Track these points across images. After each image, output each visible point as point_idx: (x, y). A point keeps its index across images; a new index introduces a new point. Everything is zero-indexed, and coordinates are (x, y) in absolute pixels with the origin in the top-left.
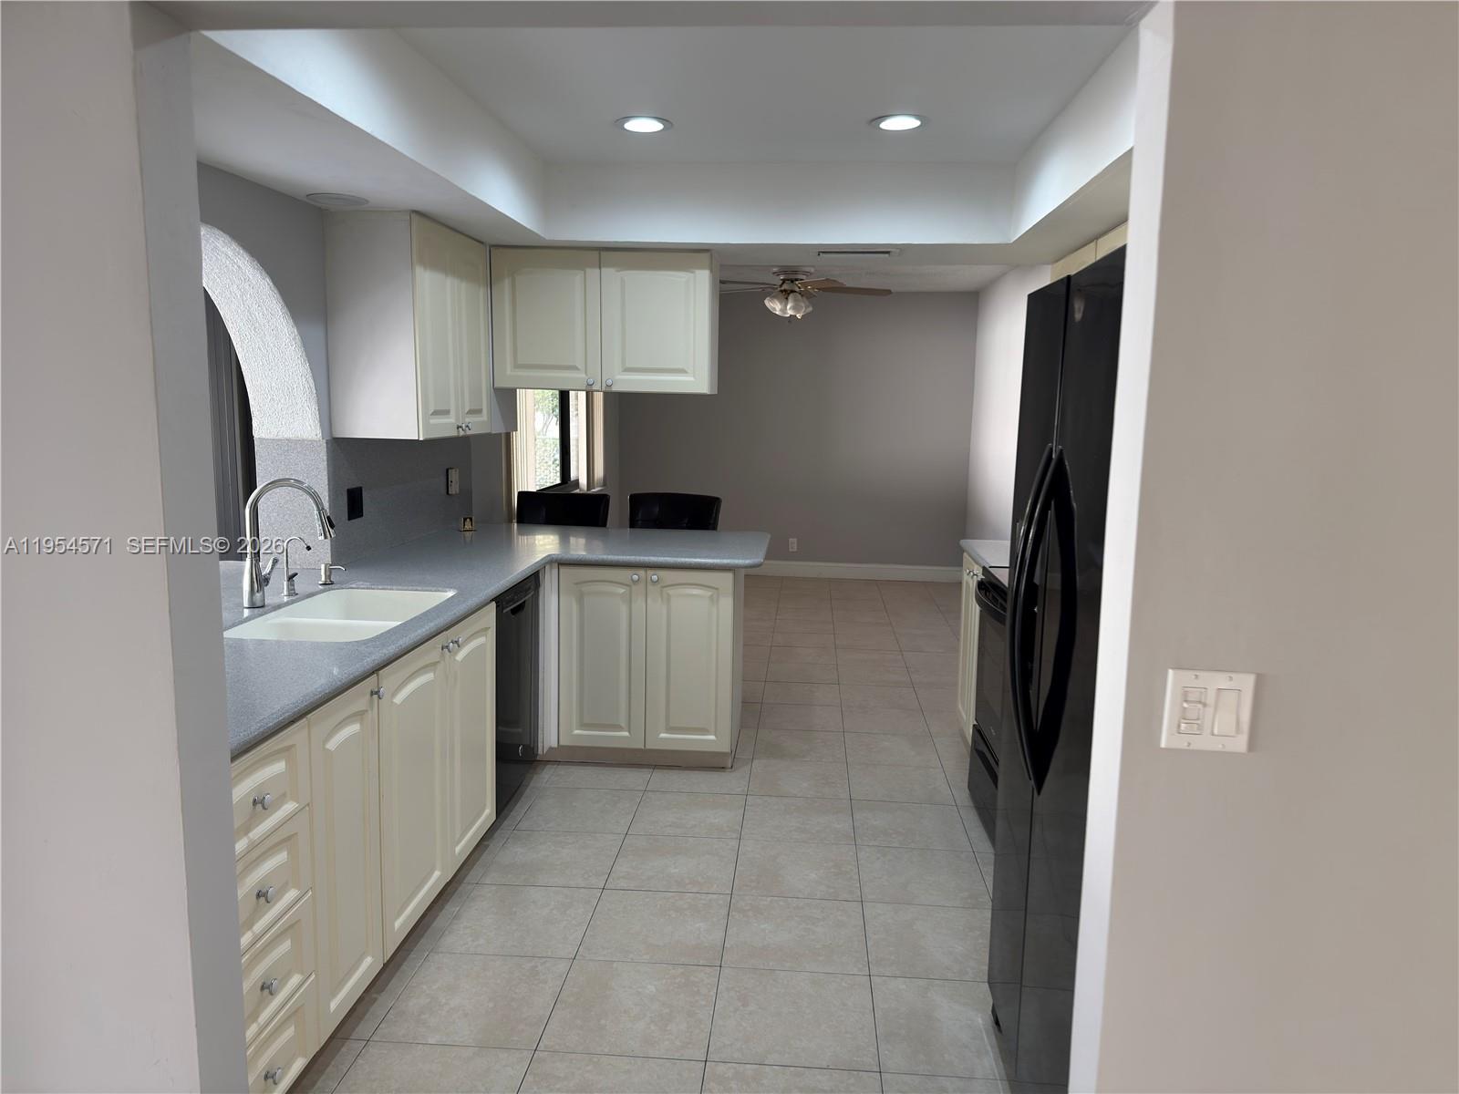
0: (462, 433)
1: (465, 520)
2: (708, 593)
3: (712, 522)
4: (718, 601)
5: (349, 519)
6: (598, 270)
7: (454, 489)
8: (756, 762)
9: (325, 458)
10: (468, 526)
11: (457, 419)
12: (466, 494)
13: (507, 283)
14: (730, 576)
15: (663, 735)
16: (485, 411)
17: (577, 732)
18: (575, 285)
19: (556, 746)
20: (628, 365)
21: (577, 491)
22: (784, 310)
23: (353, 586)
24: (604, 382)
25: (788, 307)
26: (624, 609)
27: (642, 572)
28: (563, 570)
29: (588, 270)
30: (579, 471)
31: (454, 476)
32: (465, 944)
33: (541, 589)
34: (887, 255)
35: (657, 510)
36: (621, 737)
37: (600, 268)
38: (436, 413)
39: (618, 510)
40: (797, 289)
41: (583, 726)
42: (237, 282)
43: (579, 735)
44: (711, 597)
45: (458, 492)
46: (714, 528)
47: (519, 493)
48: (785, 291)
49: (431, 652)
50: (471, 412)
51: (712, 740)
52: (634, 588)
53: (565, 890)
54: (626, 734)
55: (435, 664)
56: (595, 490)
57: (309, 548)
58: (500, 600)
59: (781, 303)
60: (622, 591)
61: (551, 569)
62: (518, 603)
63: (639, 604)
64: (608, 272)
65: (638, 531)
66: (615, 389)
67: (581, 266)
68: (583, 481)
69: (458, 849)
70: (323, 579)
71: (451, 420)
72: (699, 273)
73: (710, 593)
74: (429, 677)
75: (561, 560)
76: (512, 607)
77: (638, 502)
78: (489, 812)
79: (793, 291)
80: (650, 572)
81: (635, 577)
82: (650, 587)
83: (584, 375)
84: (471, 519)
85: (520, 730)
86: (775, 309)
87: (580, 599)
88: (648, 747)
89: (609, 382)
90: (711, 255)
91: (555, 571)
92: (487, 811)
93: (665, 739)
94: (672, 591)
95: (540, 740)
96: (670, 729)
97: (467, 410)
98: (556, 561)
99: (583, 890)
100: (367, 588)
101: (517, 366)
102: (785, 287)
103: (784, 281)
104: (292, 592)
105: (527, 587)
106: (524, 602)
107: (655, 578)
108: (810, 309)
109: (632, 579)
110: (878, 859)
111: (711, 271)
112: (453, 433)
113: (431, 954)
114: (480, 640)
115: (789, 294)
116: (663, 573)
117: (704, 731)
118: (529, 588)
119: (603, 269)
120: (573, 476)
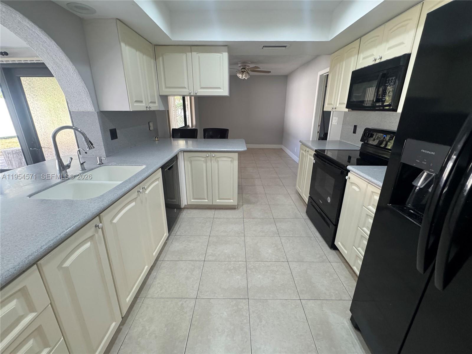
0: (148, 109)
1: (155, 138)
2: (230, 159)
3: (227, 136)
4: (233, 162)
5: (112, 140)
6: (190, 53)
7: (152, 128)
8: (244, 206)
9: (97, 118)
10: (156, 139)
11: (146, 104)
12: (156, 130)
13: (161, 58)
14: (237, 154)
15: (218, 201)
16: (157, 102)
17: (192, 200)
18: (183, 58)
19: (186, 204)
20: (202, 86)
21: (189, 128)
22: (242, 77)
23: (110, 164)
24: (194, 92)
25: (244, 76)
26: (204, 165)
27: (209, 154)
28: (185, 153)
29: (187, 53)
30: (189, 123)
31: (151, 124)
32: (157, 293)
33: (178, 160)
34: (285, 48)
35: (211, 133)
36: (206, 202)
37: (191, 52)
38: (136, 101)
39: (200, 133)
40: (246, 71)
41: (194, 199)
42: (41, 43)
43: (193, 201)
44: (231, 161)
45: (153, 129)
46: (227, 138)
47: (172, 129)
48: (242, 71)
49: (134, 194)
50: (151, 102)
51: (232, 202)
52: (207, 158)
53: (192, 263)
54: (207, 201)
55: (136, 198)
56: (194, 128)
57: (86, 153)
58: (163, 167)
59: (241, 74)
60: (203, 159)
61: (181, 153)
62: (170, 166)
63: (209, 163)
64: (194, 54)
65: (206, 139)
66: (198, 94)
67: (185, 52)
68: (190, 126)
69: (154, 254)
70: (99, 162)
71: (143, 104)
72: (224, 53)
73: (231, 159)
74: (133, 204)
75: (184, 150)
76: (168, 168)
77: (205, 131)
78: (166, 234)
79: (244, 71)
80: (212, 153)
81: (207, 155)
82: (212, 158)
83: (188, 90)
84: (157, 137)
85: (175, 200)
86: (240, 77)
87: (191, 162)
88: (213, 204)
89: (196, 92)
90: (228, 47)
91: (182, 154)
92: (165, 234)
93: (218, 202)
94: (219, 159)
95: (182, 204)
96: (219, 199)
97: (150, 102)
98: (182, 151)
99: (198, 262)
100: (115, 165)
101: (166, 87)
102: (243, 70)
103: (242, 68)
104: (83, 169)
105: (173, 160)
106: (173, 165)
107: (214, 155)
108: (249, 77)
109: (207, 156)
110: (288, 242)
111: (228, 53)
112: (145, 109)
113: (145, 299)
114: (157, 182)
115: (243, 72)
116: (216, 154)
117: (230, 199)
118: (174, 161)
119: (192, 53)
120: (188, 124)
